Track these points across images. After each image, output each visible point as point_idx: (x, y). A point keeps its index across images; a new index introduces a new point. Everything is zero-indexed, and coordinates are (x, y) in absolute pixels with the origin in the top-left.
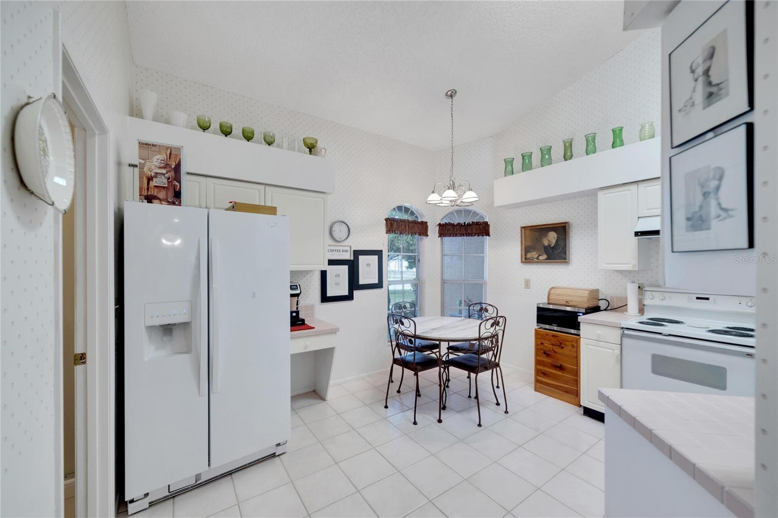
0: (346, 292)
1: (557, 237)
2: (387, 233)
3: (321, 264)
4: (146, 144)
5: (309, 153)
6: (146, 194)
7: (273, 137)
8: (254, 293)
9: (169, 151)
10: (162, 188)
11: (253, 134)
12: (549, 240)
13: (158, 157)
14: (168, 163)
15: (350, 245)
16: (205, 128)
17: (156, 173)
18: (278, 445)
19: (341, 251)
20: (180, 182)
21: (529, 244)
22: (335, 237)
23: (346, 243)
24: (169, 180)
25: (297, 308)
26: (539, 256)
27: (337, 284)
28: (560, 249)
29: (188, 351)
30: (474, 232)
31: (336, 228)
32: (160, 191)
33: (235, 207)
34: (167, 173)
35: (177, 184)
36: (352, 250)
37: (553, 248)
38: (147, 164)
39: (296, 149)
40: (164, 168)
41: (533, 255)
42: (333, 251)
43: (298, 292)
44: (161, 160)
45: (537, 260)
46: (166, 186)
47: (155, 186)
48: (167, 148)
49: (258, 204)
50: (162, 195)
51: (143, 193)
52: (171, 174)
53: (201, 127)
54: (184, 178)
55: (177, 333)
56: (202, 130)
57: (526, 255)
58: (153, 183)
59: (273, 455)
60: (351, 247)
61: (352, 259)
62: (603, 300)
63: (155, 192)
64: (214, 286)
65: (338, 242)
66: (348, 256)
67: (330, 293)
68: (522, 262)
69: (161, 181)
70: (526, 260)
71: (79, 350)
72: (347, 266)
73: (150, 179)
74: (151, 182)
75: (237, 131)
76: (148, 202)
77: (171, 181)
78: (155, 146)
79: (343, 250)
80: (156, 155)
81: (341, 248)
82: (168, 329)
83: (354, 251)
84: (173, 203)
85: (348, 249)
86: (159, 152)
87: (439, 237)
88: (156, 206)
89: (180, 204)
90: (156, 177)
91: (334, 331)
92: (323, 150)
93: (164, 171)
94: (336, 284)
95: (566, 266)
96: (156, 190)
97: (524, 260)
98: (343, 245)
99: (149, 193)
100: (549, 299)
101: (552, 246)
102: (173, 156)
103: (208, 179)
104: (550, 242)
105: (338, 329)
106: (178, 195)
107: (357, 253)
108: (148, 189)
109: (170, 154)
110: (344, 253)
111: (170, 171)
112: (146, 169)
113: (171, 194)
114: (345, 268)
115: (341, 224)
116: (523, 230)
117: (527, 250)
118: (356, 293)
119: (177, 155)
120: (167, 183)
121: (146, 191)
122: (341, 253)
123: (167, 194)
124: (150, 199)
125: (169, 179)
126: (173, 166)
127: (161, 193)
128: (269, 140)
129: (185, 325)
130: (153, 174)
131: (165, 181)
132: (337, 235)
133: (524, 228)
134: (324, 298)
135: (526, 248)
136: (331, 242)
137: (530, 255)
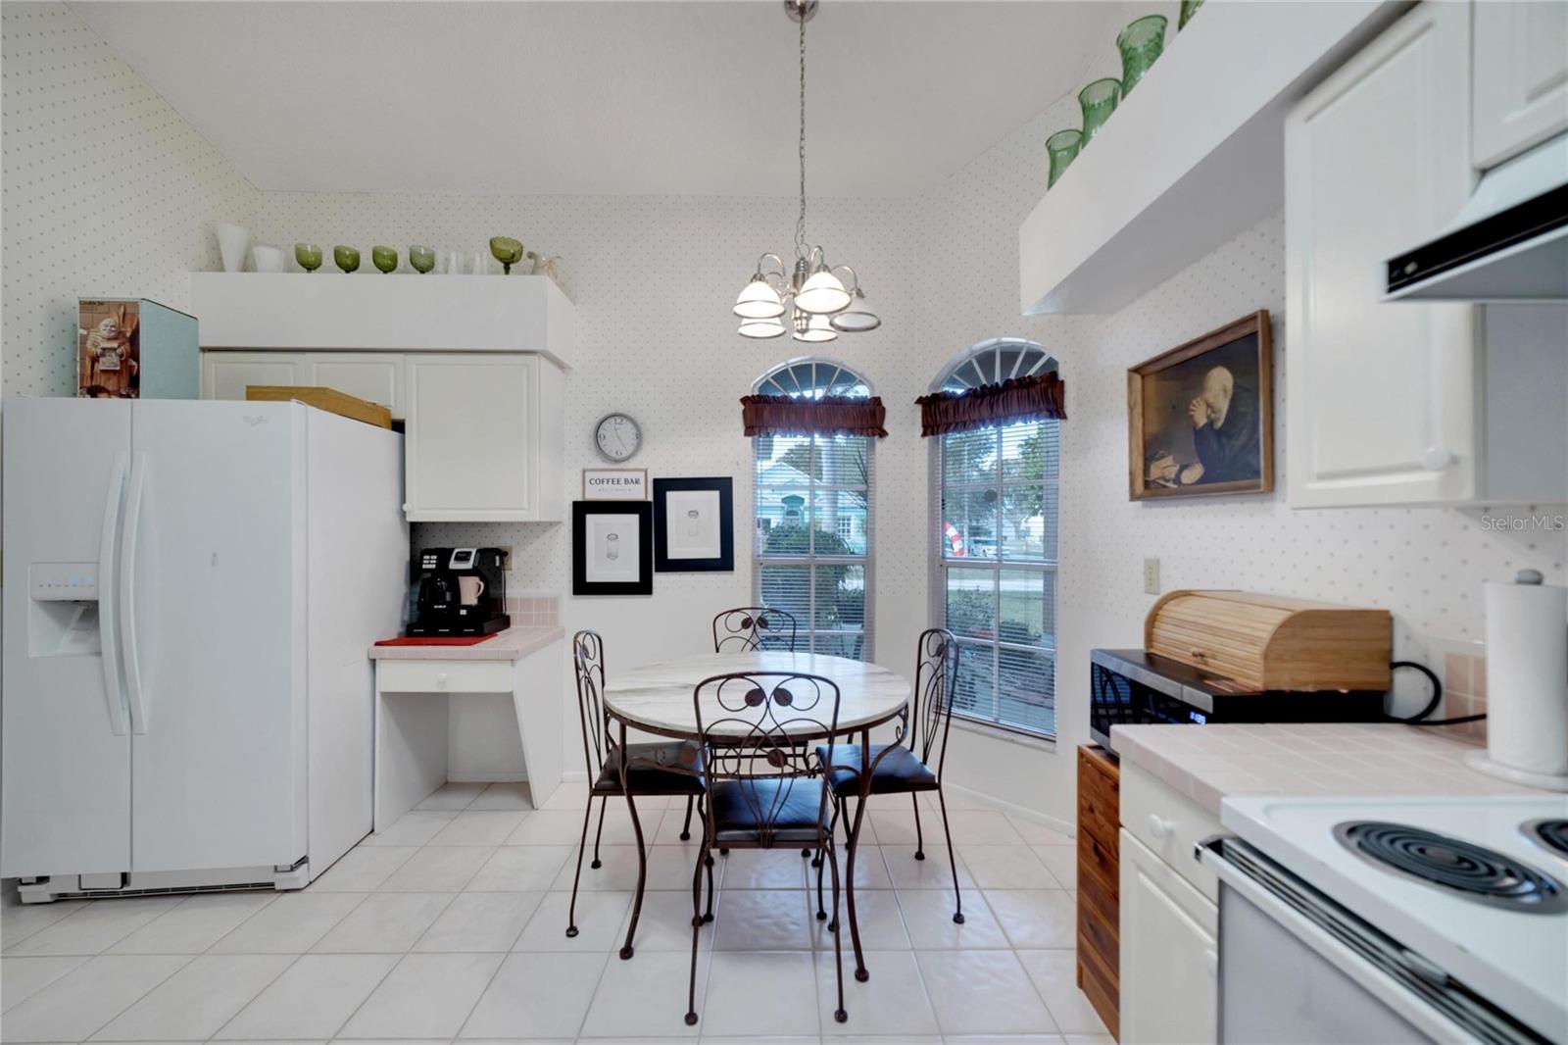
1: (1235, 385)
2: (747, 434)
3: (522, 509)
4: (90, 303)
5: (503, 270)
6: (89, 385)
7: (429, 255)
8: (215, 555)
9: (122, 309)
10: (112, 374)
11: (396, 260)
12: (1209, 405)
13: (106, 321)
14: (122, 329)
15: (644, 467)
16: (310, 266)
17: (104, 349)
19: (622, 481)
20: (137, 360)
21: (1153, 428)
22: (608, 451)
23: (633, 463)
24: (123, 359)
26: (1183, 468)
27: (612, 556)
28: (1243, 438)
32: (109, 379)
34: (119, 347)
35: (134, 363)
36: (650, 478)
37: (1220, 433)
38: (92, 335)
39: (478, 268)
40: (115, 339)
41: (1165, 467)
42: (597, 481)
44: (112, 326)
45: (1175, 486)
46: (118, 368)
47: (102, 371)
48: (120, 304)
50: (111, 385)
51: (85, 385)
52: (125, 348)
53: (303, 265)
56: (306, 271)
57: (1146, 471)
58: (99, 366)
59: (267, 888)
60: (646, 471)
61: (650, 498)
62: (1414, 670)
63: (100, 381)
65: (616, 461)
66: (642, 493)
68: (1133, 497)
69: (110, 362)
70: (1149, 489)
72: (637, 517)
73: (95, 360)
74: (96, 365)
75: (366, 257)
76: (92, 397)
77: (126, 360)
78: (101, 303)
79: (626, 481)
80: (103, 320)
81: (623, 476)
83: (656, 481)
84: (128, 396)
85: (641, 476)
86: (108, 314)
87: (924, 434)
88: (103, 401)
89: (138, 396)
90: (103, 355)
92: (544, 259)
93: (115, 344)
94: (608, 556)
95: (1267, 505)
96: (103, 377)
97: (1139, 488)
98: (625, 467)
99: (94, 384)
100: (1149, 637)
101: (1219, 424)
102: (128, 317)
103: (307, 355)
104: (1213, 412)
107: (662, 486)
108: (92, 377)
109: (124, 314)
110: (628, 486)
111: (124, 344)
112: (89, 345)
113: (124, 381)
114: (635, 519)
115: (619, 420)
116: (1138, 378)
117: (1150, 449)
118: (659, 579)
119: (133, 315)
120: (119, 363)
121: (89, 380)
122: (623, 485)
123: (119, 382)
124: (94, 392)
125: (121, 356)
126: (128, 335)
127: (111, 382)
128: (420, 261)
130: (99, 351)
131: (117, 360)
132: (611, 445)
133: (1136, 370)
134: (582, 586)
135: (1146, 446)
136: (599, 464)
137: (1155, 471)
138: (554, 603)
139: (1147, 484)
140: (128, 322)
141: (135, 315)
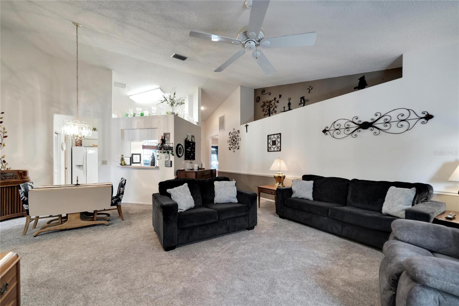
0: (129, 164)
20: (82, 143)
33: (93, 146)
50: (79, 145)
51: (76, 145)
55: (81, 167)
58: (77, 143)
63: (78, 144)
71: (66, 167)
73: (77, 142)
82: (79, 166)
88: (78, 147)
103: (86, 140)
106: (81, 145)
111: (80, 141)
118: (132, 164)
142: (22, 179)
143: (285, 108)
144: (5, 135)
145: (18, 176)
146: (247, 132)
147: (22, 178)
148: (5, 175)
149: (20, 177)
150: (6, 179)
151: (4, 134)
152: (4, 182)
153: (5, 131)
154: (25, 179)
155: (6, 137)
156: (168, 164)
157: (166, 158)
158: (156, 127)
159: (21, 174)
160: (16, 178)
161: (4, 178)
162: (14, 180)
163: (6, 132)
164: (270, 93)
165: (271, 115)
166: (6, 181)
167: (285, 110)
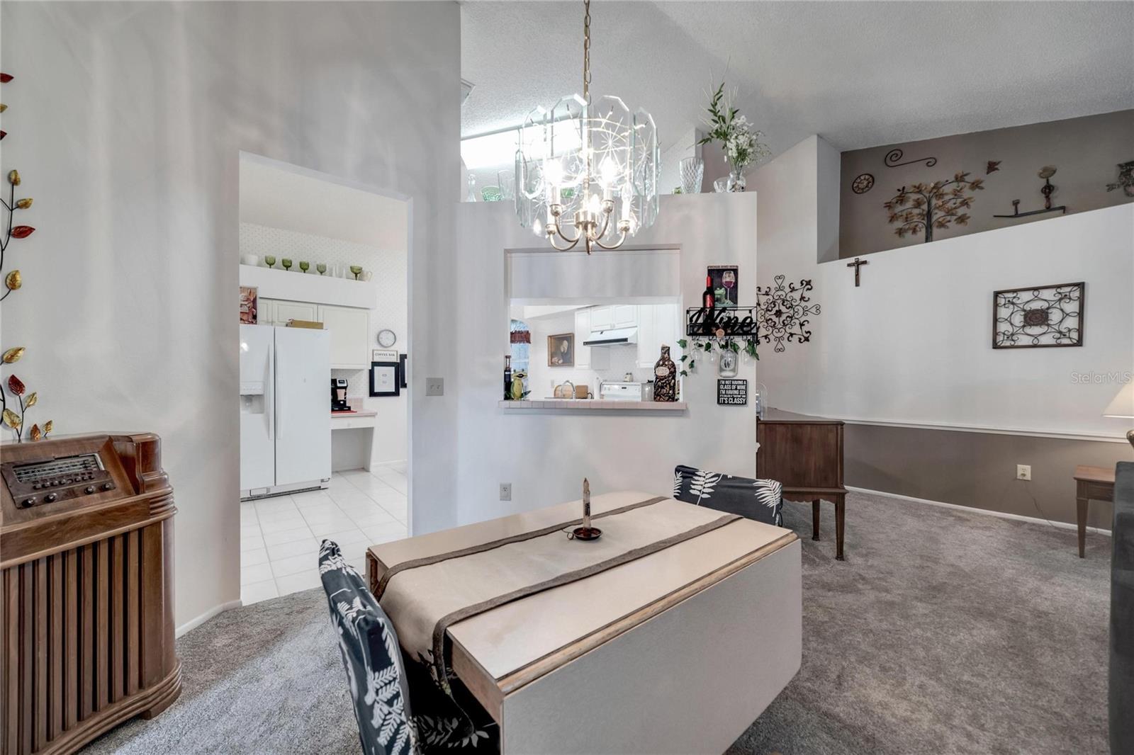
0: (393, 390)
1: (566, 346)
5: (355, 278)
7: (325, 267)
10: (245, 314)
11: (308, 266)
12: (563, 348)
13: (243, 294)
14: (249, 297)
16: (271, 264)
17: (241, 304)
18: (322, 481)
20: (256, 309)
21: (552, 350)
22: (382, 343)
23: (392, 348)
25: (345, 398)
26: (558, 360)
27: (384, 382)
28: (570, 355)
29: (262, 413)
30: (517, 339)
31: (383, 335)
33: (293, 324)
34: (248, 304)
35: (255, 311)
36: (399, 354)
37: (565, 354)
39: (344, 275)
40: (246, 301)
41: (555, 359)
42: (380, 354)
43: (345, 385)
44: (245, 296)
45: (556, 364)
46: (248, 312)
47: (241, 312)
48: (248, 289)
49: (312, 321)
50: (245, 317)
52: (251, 304)
53: (268, 264)
54: (259, 301)
55: (255, 401)
56: (269, 266)
57: (552, 358)
58: (241, 310)
59: (319, 488)
60: (397, 351)
61: (399, 361)
64: (278, 378)
65: (386, 347)
66: (394, 359)
67: (377, 390)
68: (549, 365)
69: (245, 309)
70: (552, 364)
72: (394, 368)
75: (296, 264)
77: (251, 309)
78: (241, 288)
80: (241, 293)
81: (388, 353)
82: (250, 398)
83: (401, 355)
84: (252, 323)
85: (395, 353)
86: (243, 291)
89: (256, 323)
91: (373, 415)
92: (370, 273)
93: (246, 303)
95: (572, 369)
96: (241, 315)
98: (389, 349)
100: (555, 395)
101: (565, 352)
102: (252, 293)
103: (274, 301)
105: (377, 414)
106: (255, 317)
107: (403, 357)
109: (250, 292)
110: (390, 356)
113: (251, 317)
114: (393, 369)
115: (388, 332)
116: (550, 338)
117: (552, 355)
118: (402, 390)
119: (254, 293)
122: (388, 356)
123: (249, 317)
125: (249, 307)
126: (252, 300)
128: (322, 269)
129: (260, 397)
131: (247, 309)
132: (384, 342)
133: (550, 336)
134: (373, 394)
135: (551, 355)
136: (379, 347)
137: (553, 360)
138: (361, 400)
139: (552, 363)
140: (252, 295)
141: (255, 293)
142: (138, 493)
143: (1019, 206)
144: (21, 218)
145: (114, 476)
146: (857, 284)
147: (137, 487)
148: (41, 474)
149: (120, 477)
150: (47, 500)
151: (12, 210)
152: (39, 529)
153: (20, 193)
154: (151, 486)
155: (22, 232)
156: (736, 392)
157: (721, 370)
158: (674, 241)
159: (127, 463)
160: (103, 489)
161: (35, 497)
162: (94, 504)
163: (25, 205)
164: (933, 161)
165: (936, 231)
166: (51, 514)
167: (1019, 213)
